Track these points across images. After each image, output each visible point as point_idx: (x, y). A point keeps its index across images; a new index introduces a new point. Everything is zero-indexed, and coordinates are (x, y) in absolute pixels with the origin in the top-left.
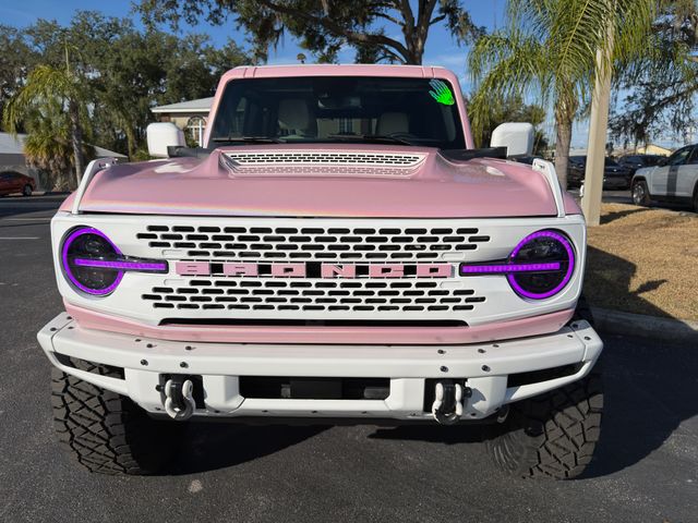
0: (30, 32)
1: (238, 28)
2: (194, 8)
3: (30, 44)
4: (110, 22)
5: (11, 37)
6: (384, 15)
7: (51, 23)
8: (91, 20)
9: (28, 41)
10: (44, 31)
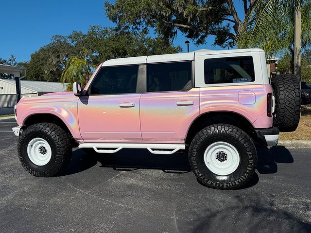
0: (70, 37)
1: (155, 33)
2: (136, 28)
3: (70, 42)
4: (104, 29)
5: (62, 40)
6: (227, 19)
7: (78, 32)
8: (96, 30)
9: (69, 41)
10: (76, 36)
